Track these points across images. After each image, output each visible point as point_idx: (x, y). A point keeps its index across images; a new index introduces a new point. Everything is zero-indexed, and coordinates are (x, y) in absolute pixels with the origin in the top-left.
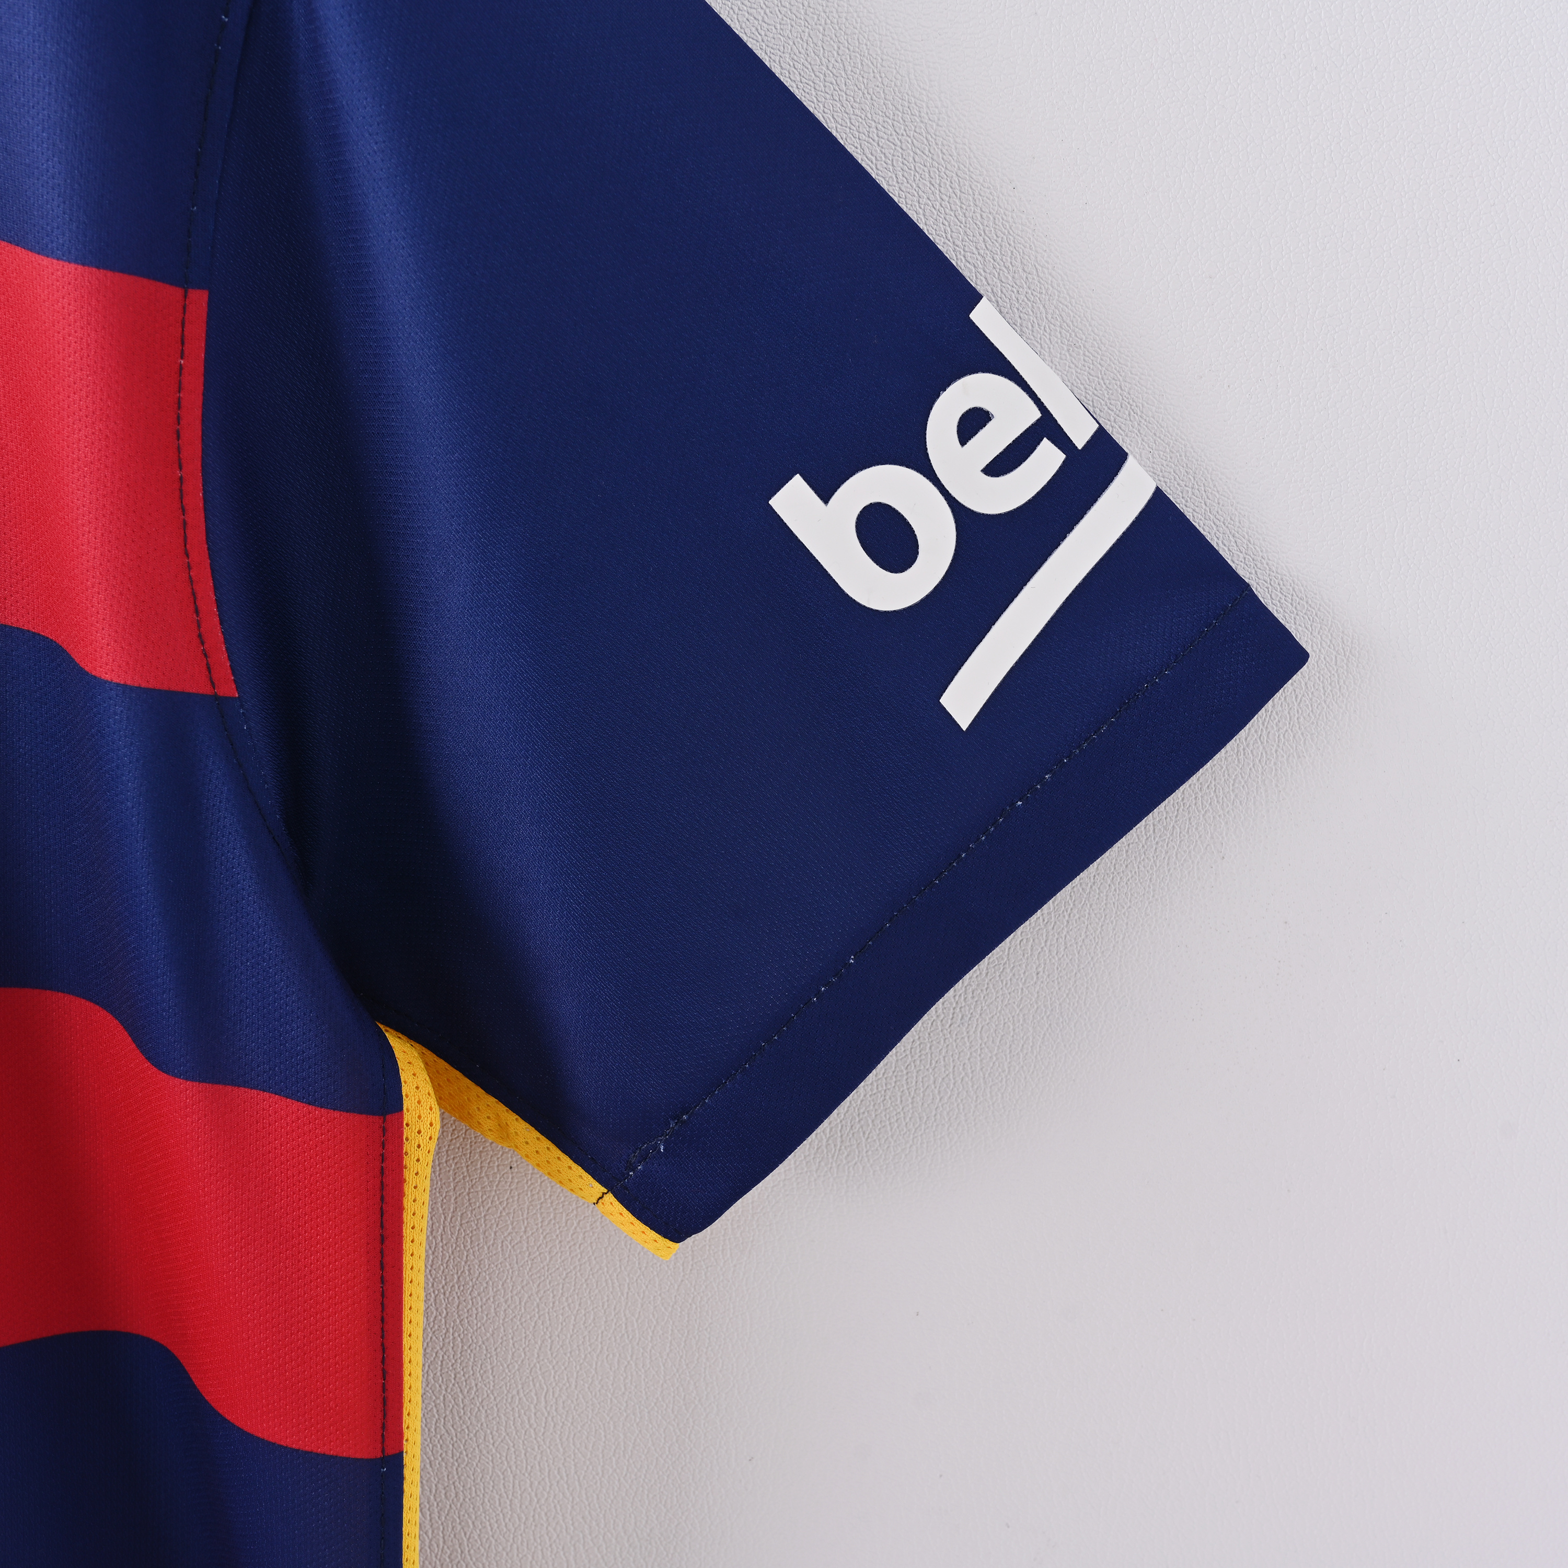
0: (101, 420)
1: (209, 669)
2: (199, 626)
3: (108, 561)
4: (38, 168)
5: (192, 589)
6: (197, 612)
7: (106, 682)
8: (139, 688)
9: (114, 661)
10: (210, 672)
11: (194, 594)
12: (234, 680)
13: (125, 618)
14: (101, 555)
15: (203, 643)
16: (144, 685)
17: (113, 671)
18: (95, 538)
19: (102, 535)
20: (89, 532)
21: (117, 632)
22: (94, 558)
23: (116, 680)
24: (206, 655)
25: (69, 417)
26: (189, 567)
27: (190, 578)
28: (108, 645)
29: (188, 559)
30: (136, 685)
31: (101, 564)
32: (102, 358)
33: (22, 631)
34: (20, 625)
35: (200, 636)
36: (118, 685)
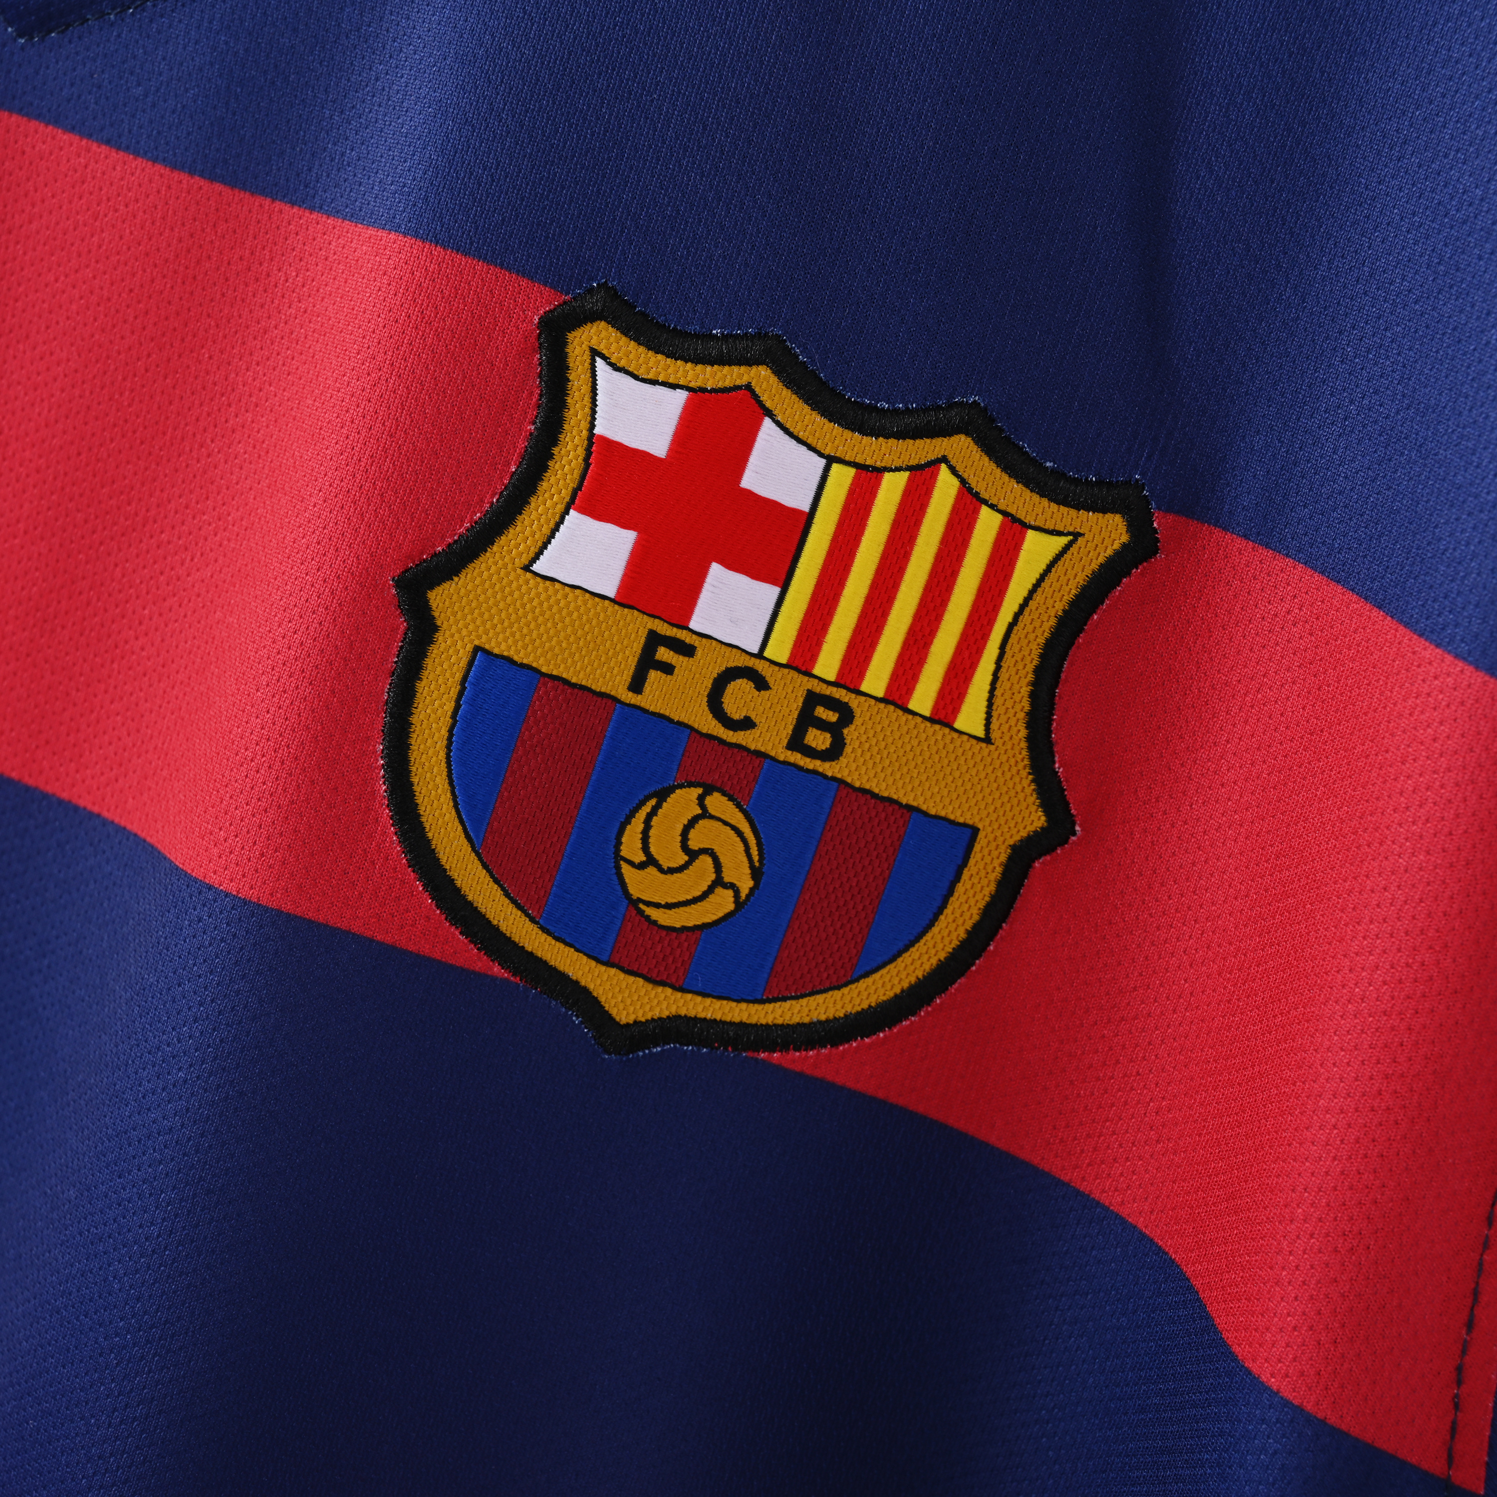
0: (1430, 948)
1: (1453, 1430)
2: (1464, 1352)
3: (1351, 1188)
4: (1476, 496)
5: (1477, 1283)
6: (1470, 1325)
7: (1267, 1389)
8: (1323, 1422)
9: (1294, 1359)
10: (1452, 1437)
11: (1476, 1294)
12: (1487, 1464)
13: (1343, 1295)
14: (1342, 1173)
15: (1459, 1383)
16: (1333, 1420)
17: (1287, 1376)
18: (1342, 1141)
19: (1357, 1141)
20: (1335, 1127)
21: (1319, 1313)
22: (1327, 1173)
23: (1287, 1394)
24: (1456, 1406)
25: (1371, 922)
26: (1486, 1245)
27: (1480, 1264)
28: (1295, 1328)
29: (1489, 1230)
30: (1320, 1415)
31: (1335, 1189)
32: (1474, 846)
33: (1123, 1221)
34: (1124, 1212)
35: (1459, 1369)
36: (1286, 1403)
